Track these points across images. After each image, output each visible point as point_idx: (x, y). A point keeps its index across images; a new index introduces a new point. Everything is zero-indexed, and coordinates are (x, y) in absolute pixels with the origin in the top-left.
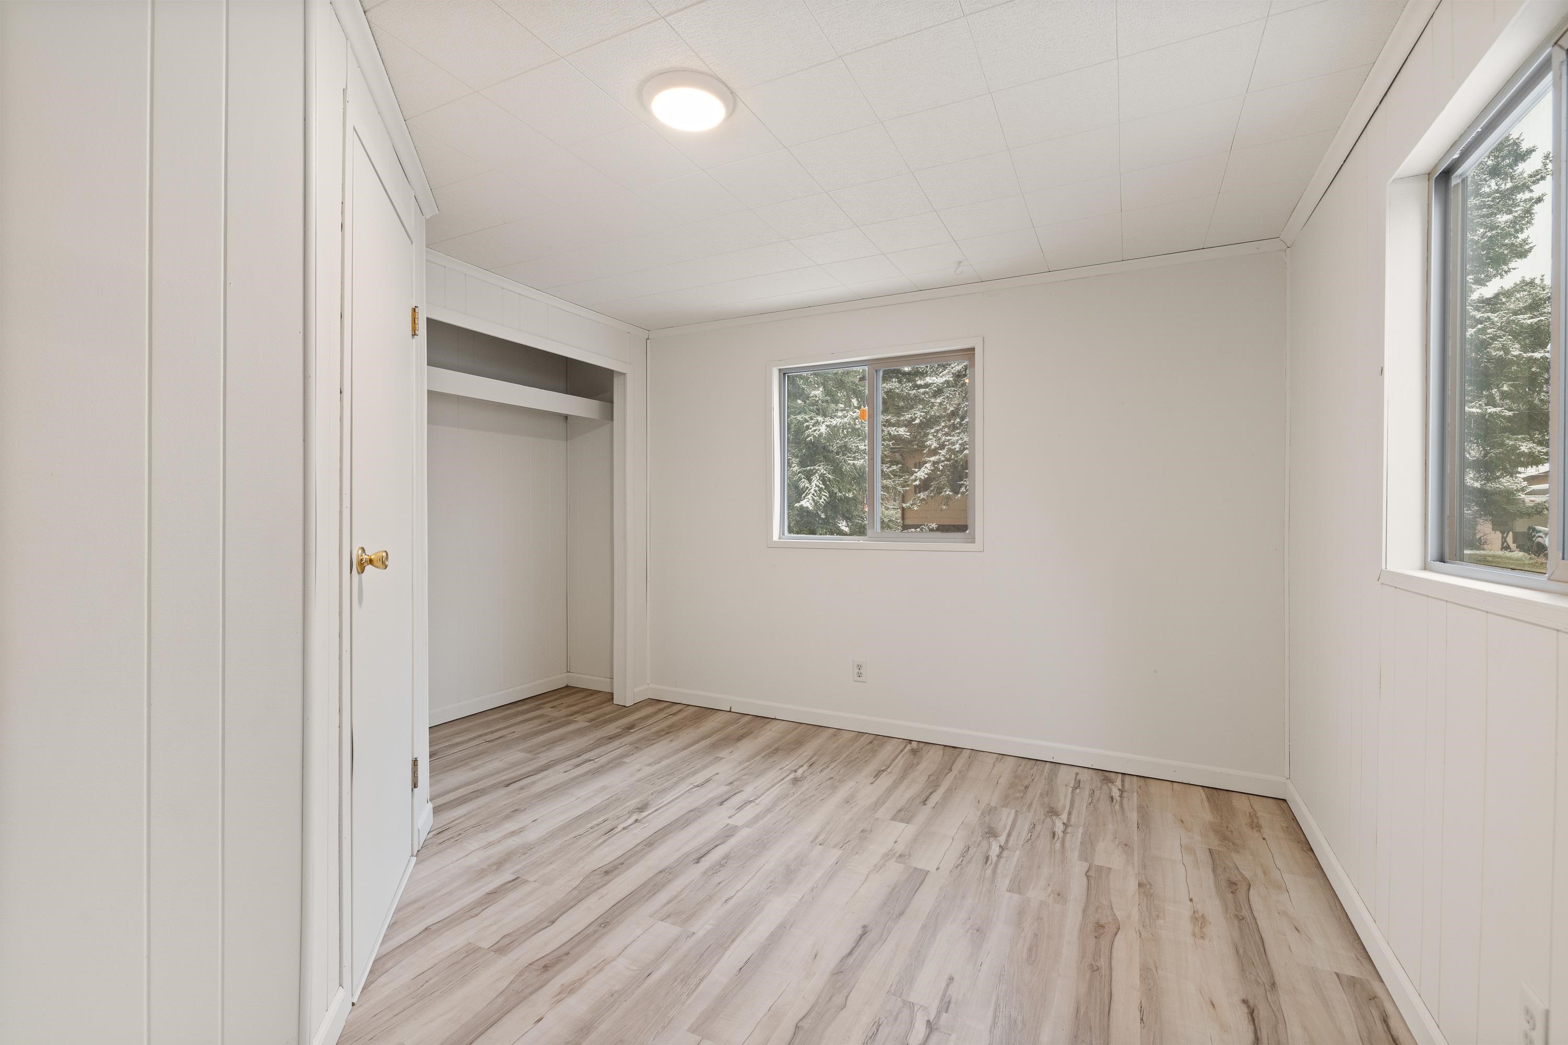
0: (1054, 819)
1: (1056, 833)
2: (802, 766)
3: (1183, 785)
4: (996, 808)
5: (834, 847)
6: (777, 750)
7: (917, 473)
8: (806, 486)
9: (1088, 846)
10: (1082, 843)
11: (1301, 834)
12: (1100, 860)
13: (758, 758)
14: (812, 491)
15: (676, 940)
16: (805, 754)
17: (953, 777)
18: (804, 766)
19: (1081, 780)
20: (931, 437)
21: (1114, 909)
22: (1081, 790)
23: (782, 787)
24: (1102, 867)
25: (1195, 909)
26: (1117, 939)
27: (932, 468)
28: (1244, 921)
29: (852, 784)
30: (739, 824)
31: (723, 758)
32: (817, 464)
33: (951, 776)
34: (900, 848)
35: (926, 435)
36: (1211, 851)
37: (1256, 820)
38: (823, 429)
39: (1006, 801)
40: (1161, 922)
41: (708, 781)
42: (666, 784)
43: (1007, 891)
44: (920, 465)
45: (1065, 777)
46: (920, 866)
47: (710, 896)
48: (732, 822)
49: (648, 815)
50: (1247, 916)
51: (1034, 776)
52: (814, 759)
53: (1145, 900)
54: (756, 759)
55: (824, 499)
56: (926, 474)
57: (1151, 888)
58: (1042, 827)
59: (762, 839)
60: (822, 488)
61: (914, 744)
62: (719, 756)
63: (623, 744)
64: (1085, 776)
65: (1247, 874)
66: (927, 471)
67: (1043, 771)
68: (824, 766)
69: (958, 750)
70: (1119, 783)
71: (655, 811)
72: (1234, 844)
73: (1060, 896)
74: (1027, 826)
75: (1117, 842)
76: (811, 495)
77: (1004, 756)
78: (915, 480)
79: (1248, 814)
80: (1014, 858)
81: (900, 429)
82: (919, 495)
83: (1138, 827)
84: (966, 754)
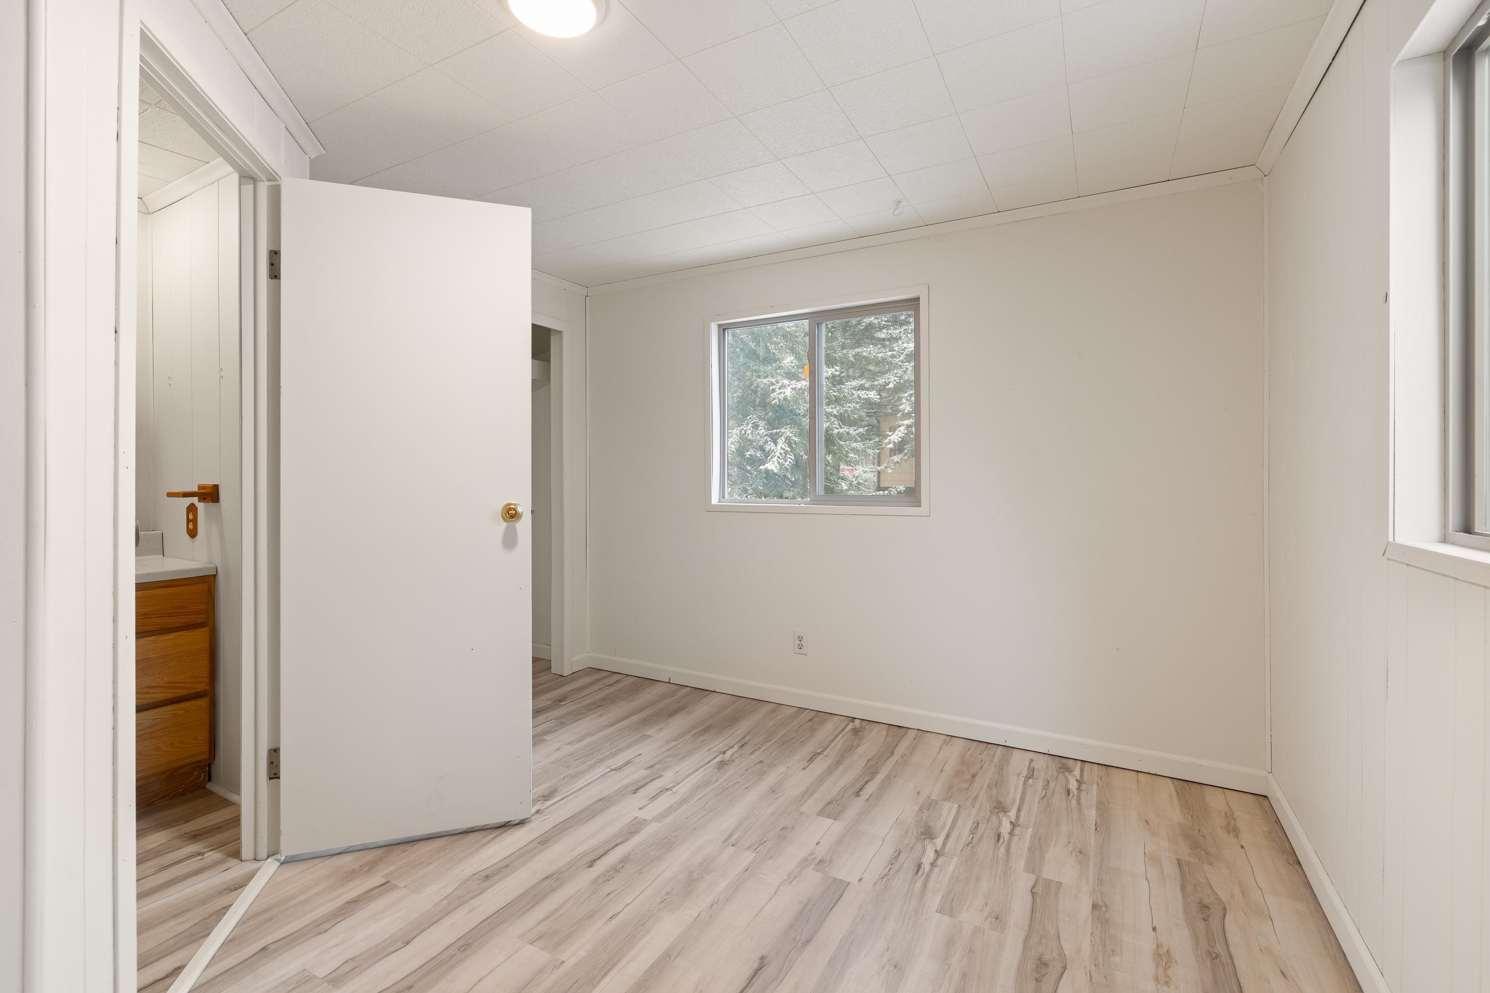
0: (1001, 816)
1: (1001, 834)
2: (733, 747)
3: (1149, 775)
4: (936, 802)
5: (748, 849)
6: (710, 727)
7: (890, 436)
8: (772, 448)
9: (1037, 850)
10: (1030, 849)
11: (1285, 840)
12: (1049, 872)
13: (688, 736)
14: (778, 454)
15: (541, 971)
16: (739, 732)
17: (894, 762)
18: (735, 746)
19: (1035, 768)
20: (904, 401)
21: (1061, 939)
22: (1035, 780)
23: (706, 772)
24: (1051, 881)
25: (1159, 942)
26: (1062, 983)
27: (906, 431)
28: (1217, 961)
29: (782, 769)
30: (649, 818)
31: (650, 736)
32: (783, 427)
33: (893, 759)
34: (821, 852)
35: (900, 399)
36: (1179, 862)
37: (1232, 823)
38: (788, 392)
39: (949, 793)
40: (1117, 959)
41: (627, 763)
42: (582, 766)
43: (937, 912)
44: (893, 429)
45: (1018, 764)
46: (841, 876)
47: (594, 912)
48: (642, 815)
49: (553, 804)
50: (1223, 955)
51: (983, 762)
52: (747, 738)
53: (1099, 928)
54: (684, 738)
55: (790, 462)
56: (899, 437)
57: (1107, 911)
58: (986, 827)
59: (670, 837)
60: (787, 451)
61: (857, 722)
62: (646, 734)
63: (549, 719)
64: (1040, 763)
65: (1222, 895)
66: (900, 434)
67: (993, 756)
68: (757, 746)
69: (903, 730)
70: (1077, 772)
71: (561, 800)
72: (1207, 853)
73: (999, 919)
74: (969, 825)
75: (1070, 849)
76: (776, 458)
77: (953, 738)
78: (890, 443)
79: (1223, 814)
80: (951, 866)
81: (870, 393)
82: (893, 458)
83: (1096, 829)
84: (911, 734)
